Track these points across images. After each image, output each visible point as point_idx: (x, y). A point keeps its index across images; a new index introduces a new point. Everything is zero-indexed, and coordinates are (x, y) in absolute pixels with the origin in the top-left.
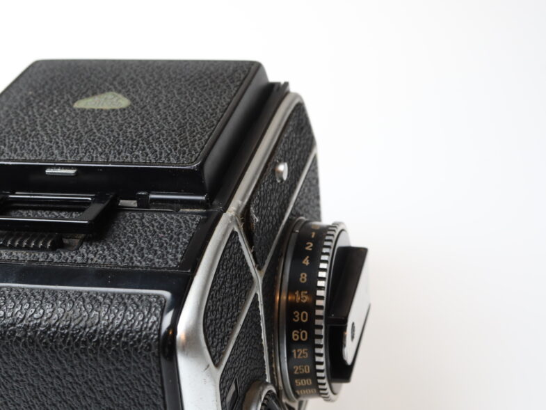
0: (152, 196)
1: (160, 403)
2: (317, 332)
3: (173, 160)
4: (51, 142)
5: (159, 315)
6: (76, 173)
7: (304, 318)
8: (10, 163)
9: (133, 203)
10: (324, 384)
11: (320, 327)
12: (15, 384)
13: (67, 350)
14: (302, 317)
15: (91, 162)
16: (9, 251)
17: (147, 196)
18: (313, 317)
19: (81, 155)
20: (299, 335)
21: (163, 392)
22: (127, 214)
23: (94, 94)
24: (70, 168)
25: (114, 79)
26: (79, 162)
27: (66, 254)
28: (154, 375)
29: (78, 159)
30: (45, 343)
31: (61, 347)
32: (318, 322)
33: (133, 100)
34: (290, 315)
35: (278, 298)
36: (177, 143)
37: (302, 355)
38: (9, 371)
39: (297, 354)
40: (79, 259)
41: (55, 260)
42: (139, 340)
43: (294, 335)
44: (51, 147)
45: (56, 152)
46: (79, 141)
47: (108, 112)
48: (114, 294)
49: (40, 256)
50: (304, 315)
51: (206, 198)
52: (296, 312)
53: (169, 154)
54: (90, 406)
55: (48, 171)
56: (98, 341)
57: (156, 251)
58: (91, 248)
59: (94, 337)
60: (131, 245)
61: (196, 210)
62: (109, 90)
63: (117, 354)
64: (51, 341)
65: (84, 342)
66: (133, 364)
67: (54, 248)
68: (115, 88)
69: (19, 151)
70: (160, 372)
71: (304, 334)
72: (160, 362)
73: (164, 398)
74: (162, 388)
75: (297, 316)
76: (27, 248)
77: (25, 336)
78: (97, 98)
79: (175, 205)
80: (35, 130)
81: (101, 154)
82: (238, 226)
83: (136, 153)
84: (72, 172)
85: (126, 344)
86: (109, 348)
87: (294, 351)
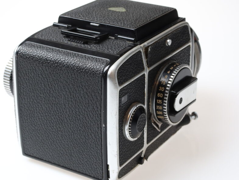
0: (119, 36)
1: (100, 92)
2: (166, 95)
3: (128, 26)
4: (95, 16)
5: (105, 65)
6: (99, 25)
7: (163, 90)
8: (81, 19)
9: (113, 38)
10: (166, 114)
11: (167, 93)
12: (61, 80)
13: (77, 70)
14: (162, 89)
15: (104, 23)
16: (71, 42)
17: (118, 36)
18: (165, 89)
19: (102, 21)
20: (160, 95)
21: (101, 89)
22: (110, 40)
23: (117, 7)
24: (98, 24)
25: (125, 4)
26: (101, 23)
27: (86, 45)
28: (100, 83)
29: (101, 22)
30: (72, 68)
31: (76, 69)
32: (166, 91)
33: (127, 10)
34: (158, 88)
35: (155, 83)
36: (132, 22)
37: (160, 102)
38: (60, 75)
39: (158, 101)
40: (89, 47)
41: (83, 46)
42: (97, 71)
43: (158, 95)
44: (95, 17)
45: (96, 19)
46: (104, 17)
47: (117, 12)
48: (95, 58)
49: (79, 45)
50: (163, 89)
51: (135, 39)
52: (161, 87)
53: (128, 25)
54: (81, 90)
55: (91, 24)
56: (86, 69)
57: (112, 49)
58: (94, 46)
59: (85, 68)
60: (106, 47)
61: (131, 43)
62: (122, 7)
63: (91, 74)
64: (73, 67)
65: (82, 69)
66: (94, 78)
67: (84, 44)
68: (124, 7)
69: (85, 17)
70: (101, 82)
71: (161, 95)
72: (102, 79)
73: (101, 91)
74: (101, 87)
75: (161, 89)
76: (76, 42)
77: (67, 64)
78: (116, 8)
79: (125, 40)
80: (93, 12)
81: (108, 21)
82: (143, 50)
83: (119, 23)
84: (98, 25)
85: (94, 71)
86: (89, 72)
87: (157, 100)
